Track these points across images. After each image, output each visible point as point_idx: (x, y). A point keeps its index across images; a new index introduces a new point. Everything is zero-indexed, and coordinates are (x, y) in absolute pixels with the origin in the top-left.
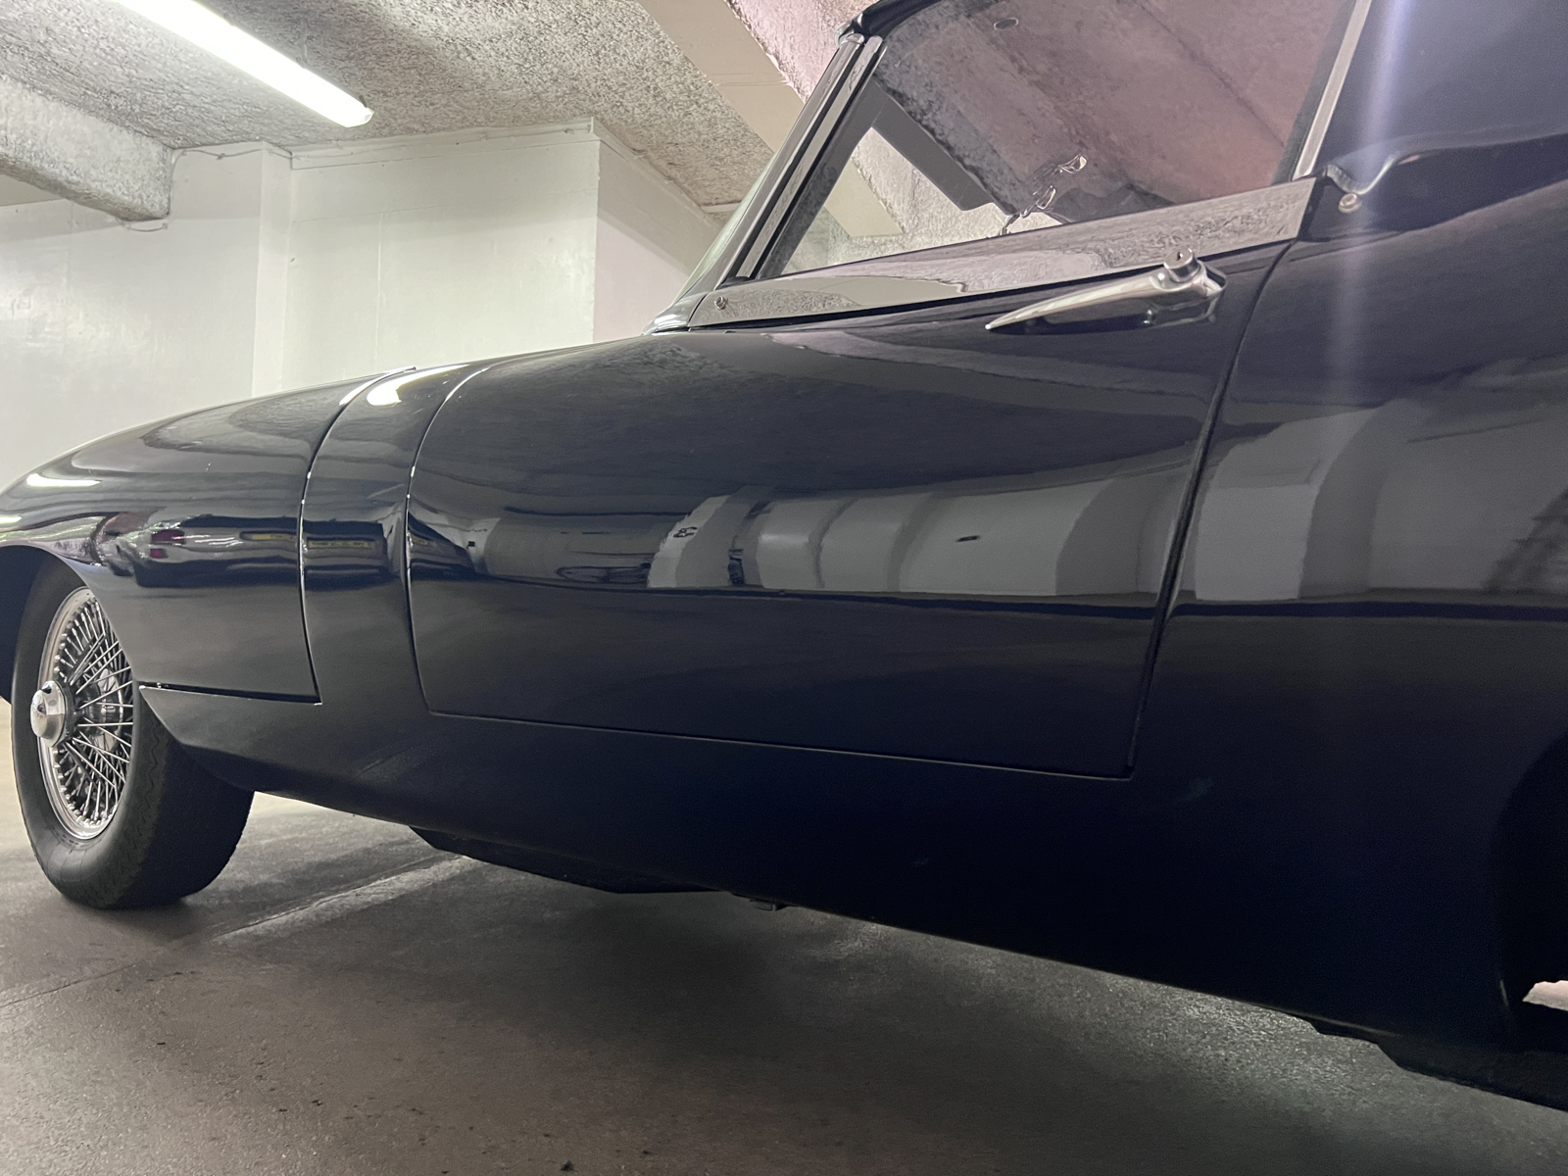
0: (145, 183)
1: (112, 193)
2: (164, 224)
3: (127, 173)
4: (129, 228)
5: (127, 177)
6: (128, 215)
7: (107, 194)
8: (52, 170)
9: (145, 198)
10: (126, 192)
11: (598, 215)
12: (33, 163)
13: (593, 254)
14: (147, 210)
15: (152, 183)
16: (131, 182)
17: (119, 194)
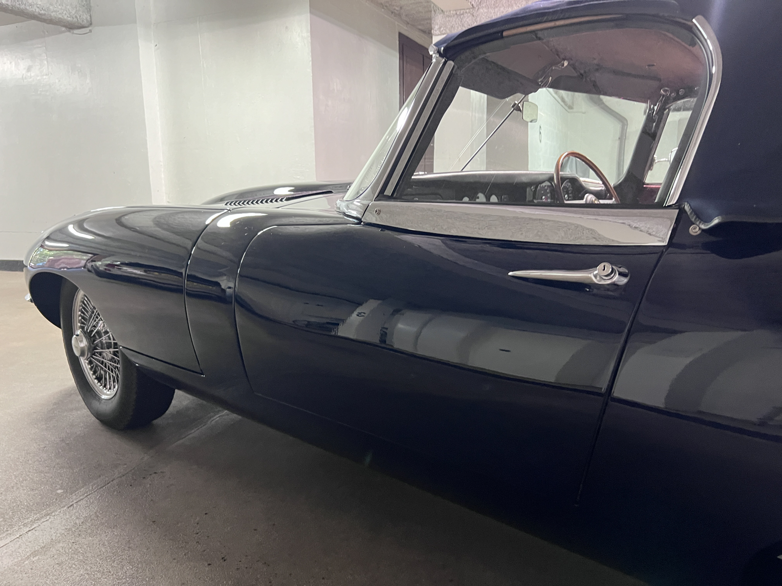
0: (78, 9)
1: (62, 18)
2: (90, 30)
3: (67, 5)
4: (73, 33)
5: (68, 7)
6: (71, 27)
7: (60, 18)
8: (31, 9)
9: (78, 17)
10: (69, 16)
11: (310, 12)
12: (21, 7)
13: (309, 34)
14: (81, 24)
15: (81, 9)
16: (70, 10)
17: (65, 17)
